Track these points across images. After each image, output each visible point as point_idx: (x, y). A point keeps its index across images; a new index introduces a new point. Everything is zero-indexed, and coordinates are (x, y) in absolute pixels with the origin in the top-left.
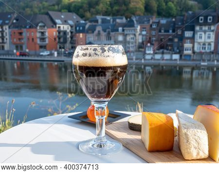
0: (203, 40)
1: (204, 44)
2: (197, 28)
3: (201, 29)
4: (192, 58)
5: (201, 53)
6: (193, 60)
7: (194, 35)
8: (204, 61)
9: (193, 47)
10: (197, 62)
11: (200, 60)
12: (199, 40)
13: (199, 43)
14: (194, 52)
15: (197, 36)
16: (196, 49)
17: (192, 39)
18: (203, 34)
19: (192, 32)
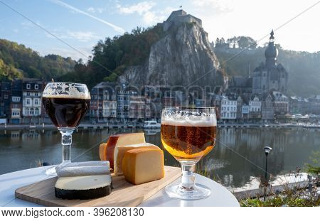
0: (30, 105)
1: (32, 109)
2: (25, 94)
3: (28, 95)
4: (20, 122)
5: (29, 118)
6: (22, 124)
7: (21, 99)
8: (33, 124)
9: (21, 112)
10: (26, 126)
11: (29, 124)
12: (27, 105)
13: (27, 108)
14: (22, 116)
15: (25, 101)
16: (24, 113)
17: (20, 104)
18: (31, 99)
19: (20, 98)
